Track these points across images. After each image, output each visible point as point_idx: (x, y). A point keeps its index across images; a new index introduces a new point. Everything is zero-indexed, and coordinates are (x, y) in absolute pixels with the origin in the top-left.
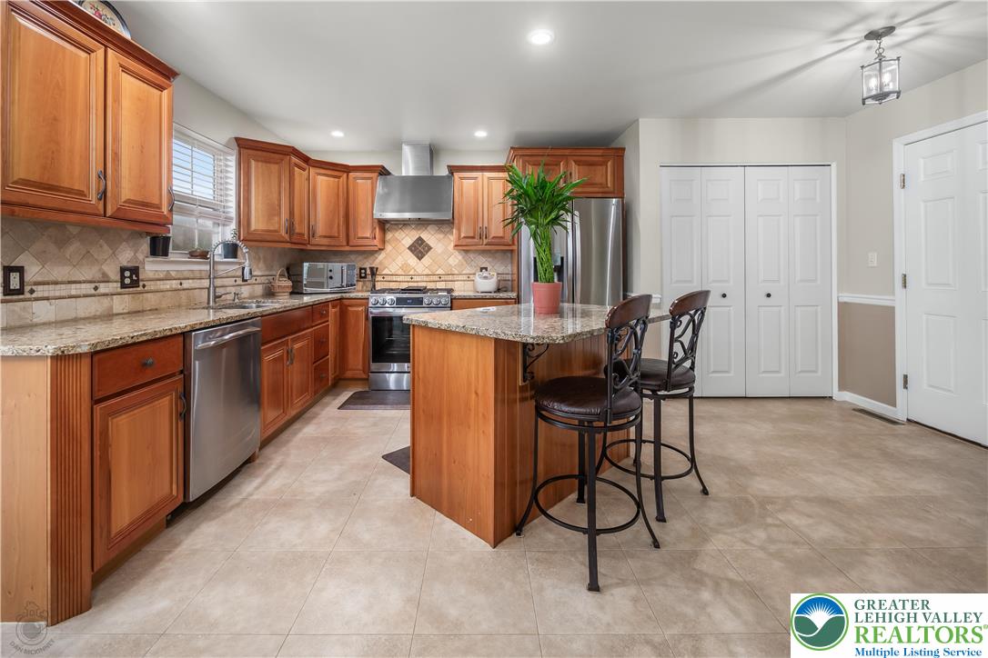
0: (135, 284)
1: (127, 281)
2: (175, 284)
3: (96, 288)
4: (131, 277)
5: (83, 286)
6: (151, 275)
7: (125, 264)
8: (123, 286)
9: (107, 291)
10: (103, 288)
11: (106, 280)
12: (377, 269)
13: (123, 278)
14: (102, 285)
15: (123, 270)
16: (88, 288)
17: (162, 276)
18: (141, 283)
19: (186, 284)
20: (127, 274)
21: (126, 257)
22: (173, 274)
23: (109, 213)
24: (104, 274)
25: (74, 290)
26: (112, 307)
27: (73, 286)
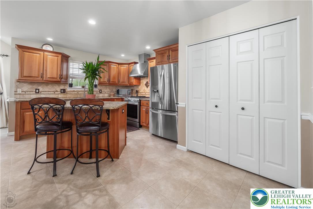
0: (65, 92)
1: (62, 92)
2: (76, 93)
3: (55, 93)
4: (63, 91)
5: (52, 92)
6: (69, 91)
7: (62, 89)
8: (61, 93)
9: (57, 93)
10: (56, 93)
11: (57, 91)
12: (138, 91)
13: (61, 91)
14: (56, 92)
15: (61, 90)
16: (53, 93)
17: (72, 91)
18: (66, 92)
19: (79, 93)
20: (62, 90)
21: (62, 87)
22: (75, 91)
23: (44, 80)
24: (56, 90)
25: (49, 93)
26: (58, 96)
27: (49, 92)
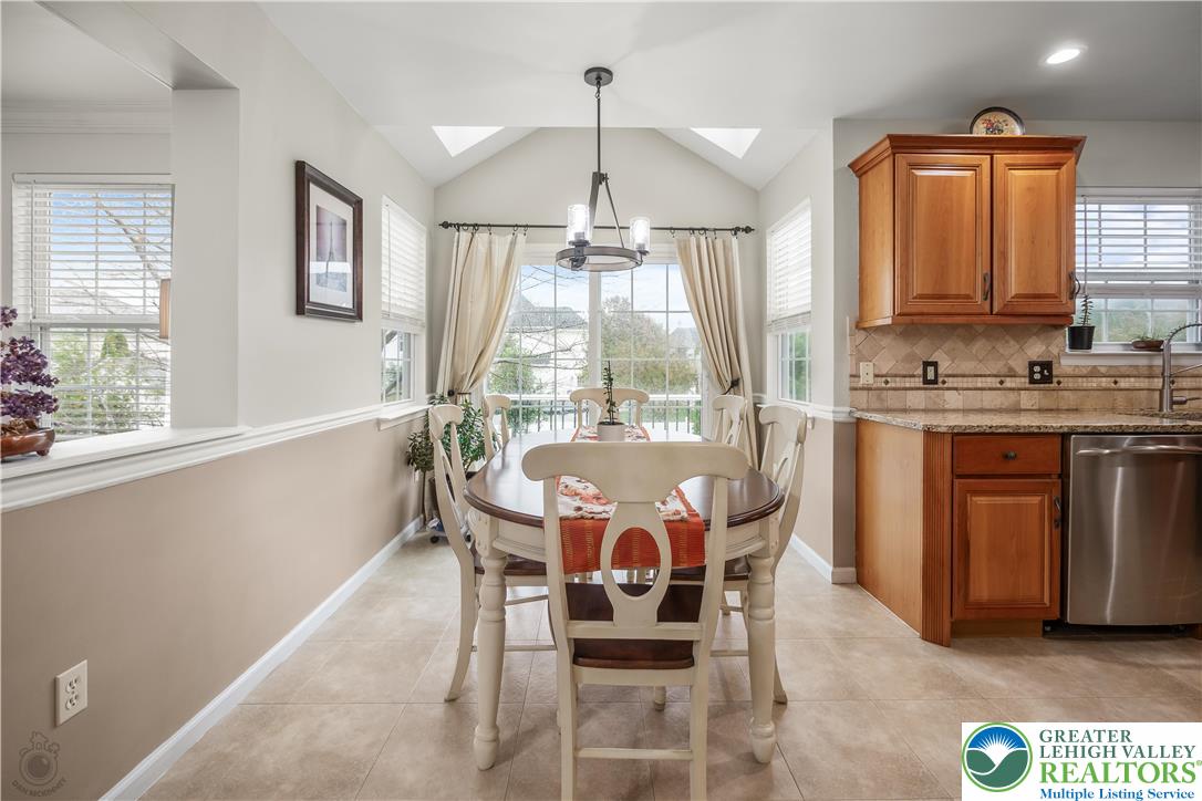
0: (1047, 379)
1: (1037, 376)
2: (1105, 382)
3: (1001, 383)
4: (1041, 373)
5: (989, 379)
6: (1069, 371)
7: (1035, 359)
8: (1032, 381)
9: (1013, 385)
10: (1009, 383)
11: (1013, 374)
13: (1032, 372)
14: (1008, 379)
15: (1032, 365)
16: (994, 382)
17: (1085, 372)
18: (1055, 380)
19: (1123, 383)
20: (1037, 369)
21: (1036, 350)
22: (1103, 370)
24: (1011, 369)
25: (980, 383)
26: (1019, 402)
27: (979, 379)
